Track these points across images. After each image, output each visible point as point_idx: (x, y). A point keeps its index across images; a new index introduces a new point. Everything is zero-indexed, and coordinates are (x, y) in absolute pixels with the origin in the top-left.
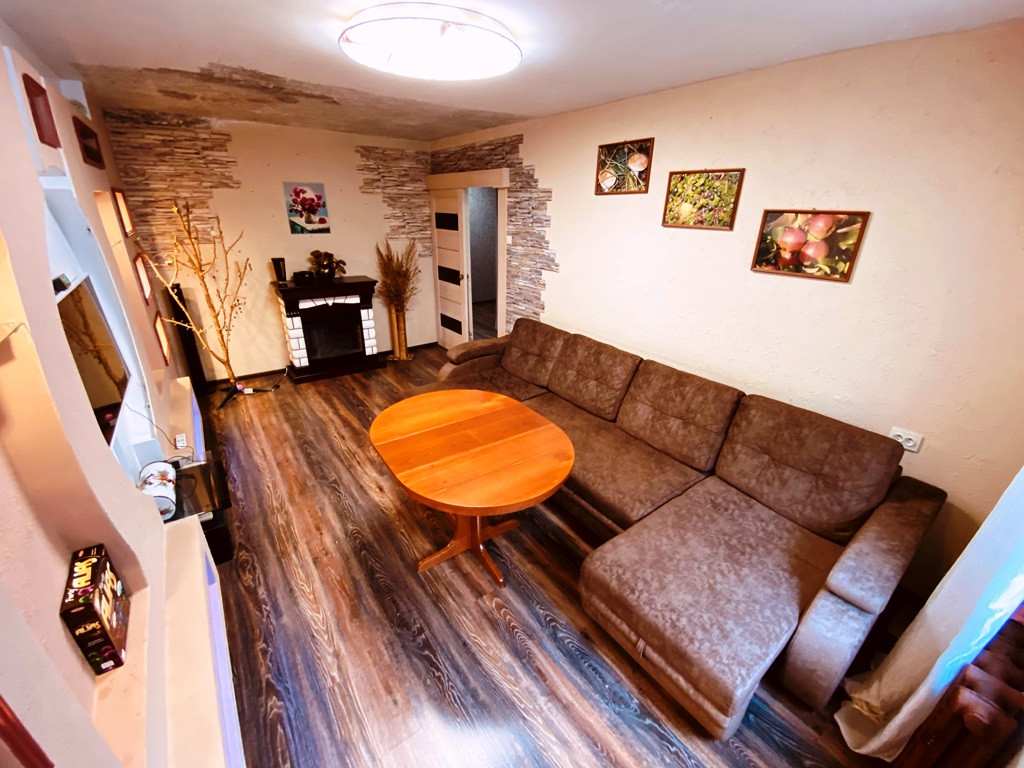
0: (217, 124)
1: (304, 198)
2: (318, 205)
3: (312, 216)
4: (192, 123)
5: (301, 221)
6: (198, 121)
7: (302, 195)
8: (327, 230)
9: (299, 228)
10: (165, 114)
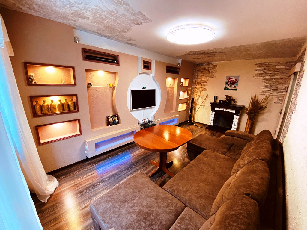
0: (215, 63)
1: (231, 80)
2: (235, 82)
3: (232, 85)
4: (210, 64)
5: (228, 87)
6: (211, 63)
7: (231, 79)
8: (236, 90)
9: (227, 89)
10: (205, 63)
